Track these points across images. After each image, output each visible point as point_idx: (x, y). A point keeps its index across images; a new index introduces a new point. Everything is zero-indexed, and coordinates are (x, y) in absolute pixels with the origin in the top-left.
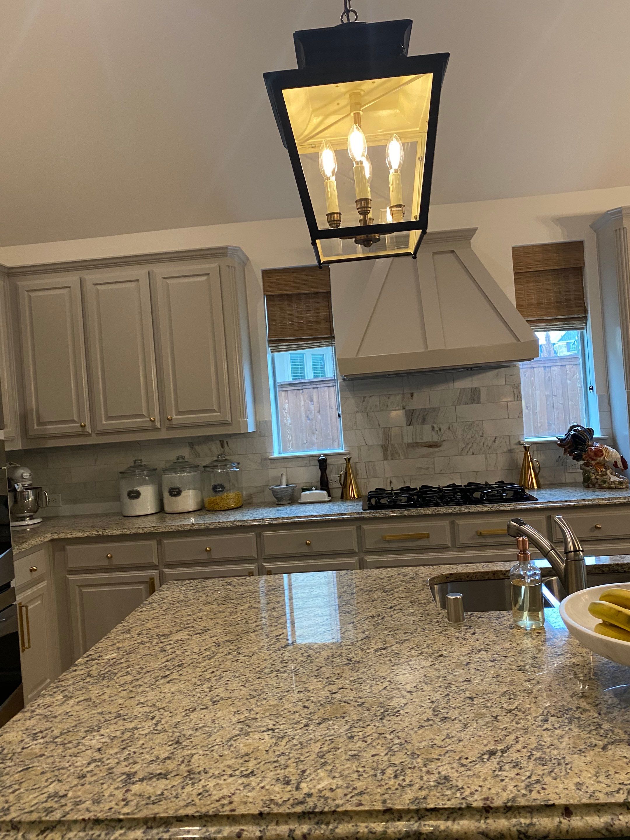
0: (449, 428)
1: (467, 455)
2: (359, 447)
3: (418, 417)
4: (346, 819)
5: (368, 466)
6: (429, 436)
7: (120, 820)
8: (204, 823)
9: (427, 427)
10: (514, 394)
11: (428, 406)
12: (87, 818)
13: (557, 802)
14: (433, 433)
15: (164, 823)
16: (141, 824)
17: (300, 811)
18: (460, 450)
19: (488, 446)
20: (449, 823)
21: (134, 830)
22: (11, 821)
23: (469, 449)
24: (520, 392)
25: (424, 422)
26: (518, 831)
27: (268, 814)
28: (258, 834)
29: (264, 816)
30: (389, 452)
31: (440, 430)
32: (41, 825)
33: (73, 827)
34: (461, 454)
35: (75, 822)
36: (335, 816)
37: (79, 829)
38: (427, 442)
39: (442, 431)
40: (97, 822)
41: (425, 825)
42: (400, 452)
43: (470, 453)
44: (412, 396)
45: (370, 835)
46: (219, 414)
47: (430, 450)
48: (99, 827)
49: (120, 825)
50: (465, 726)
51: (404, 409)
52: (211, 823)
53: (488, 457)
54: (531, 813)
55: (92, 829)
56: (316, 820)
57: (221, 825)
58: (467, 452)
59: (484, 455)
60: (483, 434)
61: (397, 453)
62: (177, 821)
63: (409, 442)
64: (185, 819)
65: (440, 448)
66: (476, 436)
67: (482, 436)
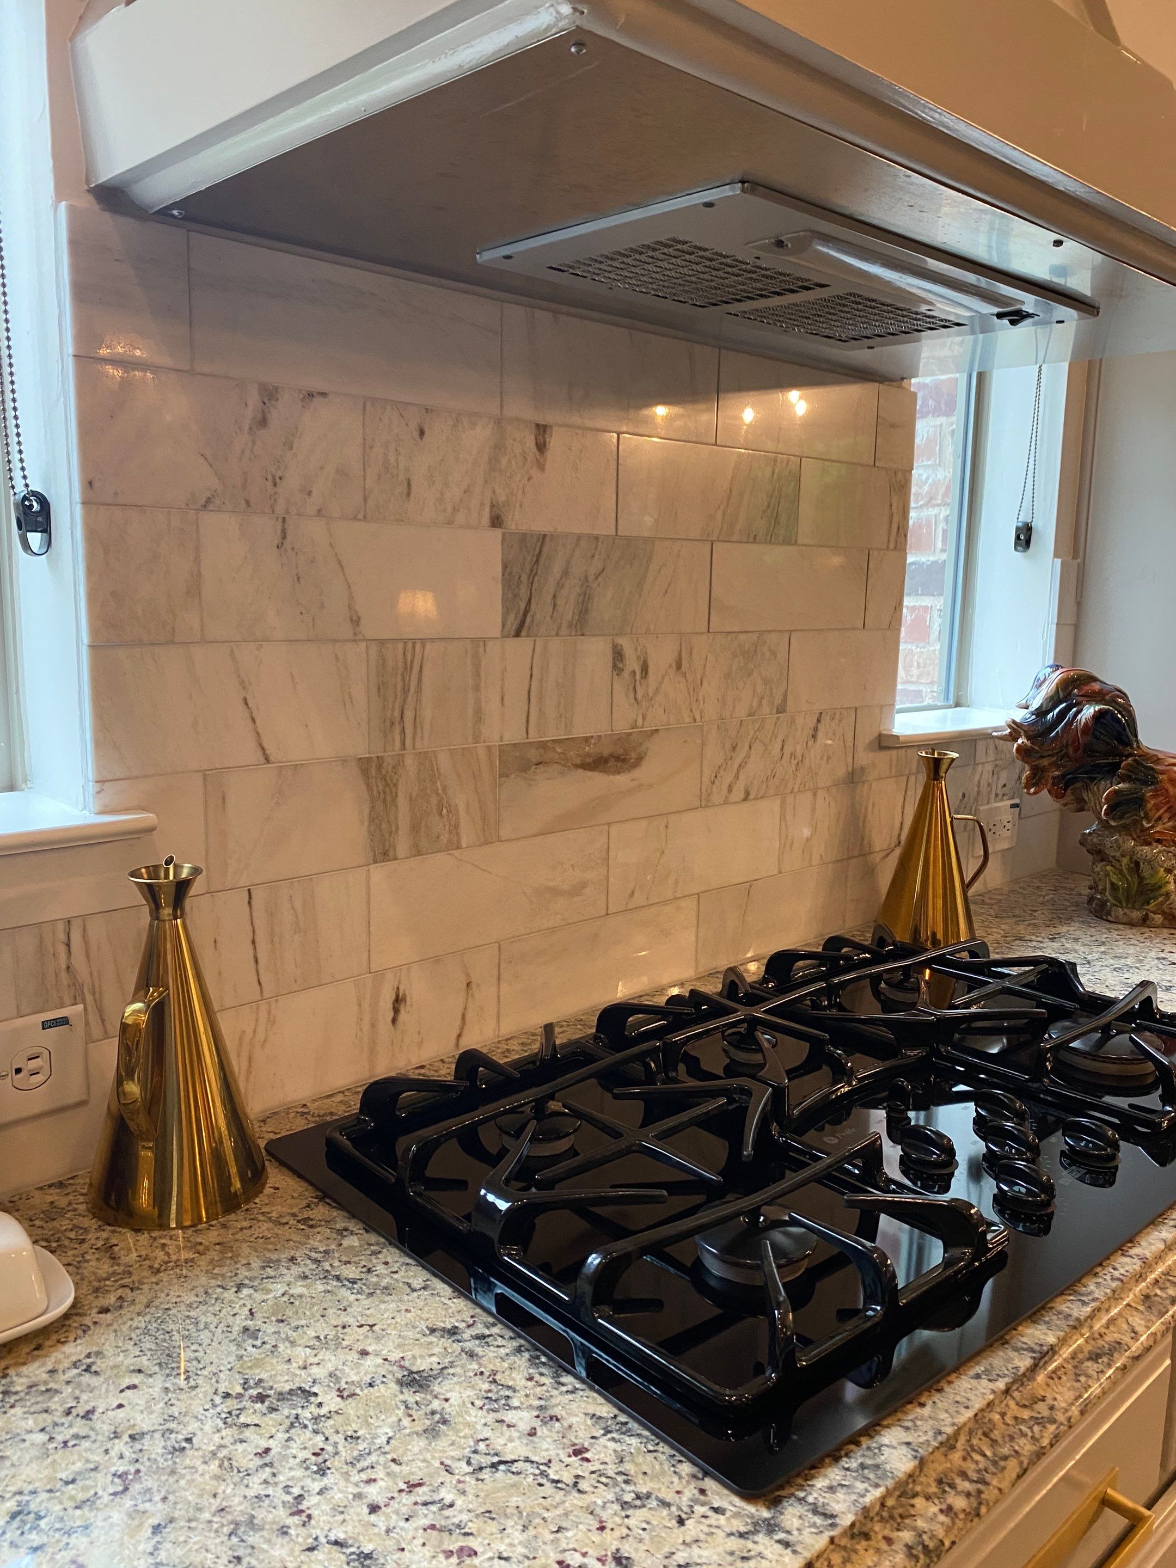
0: (678, 664)
1: (726, 802)
2: (213, 781)
3: (560, 585)
5: (270, 913)
6: (596, 706)
9: (595, 653)
10: (893, 516)
11: (606, 526)
14: (617, 687)
18: (706, 780)
19: (791, 755)
23: (737, 777)
24: (905, 510)
25: (582, 618)
31: (644, 668)
34: (705, 801)
38: (587, 740)
39: (652, 680)
42: (460, 799)
43: (740, 793)
44: (541, 447)
47: (598, 782)
51: (496, 522)
53: (789, 810)
58: (730, 787)
59: (777, 805)
60: (785, 698)
61: (444, 808)
63: (509, 738)
65: (636, 773)
66: (766, 709)
67: (781, 710)
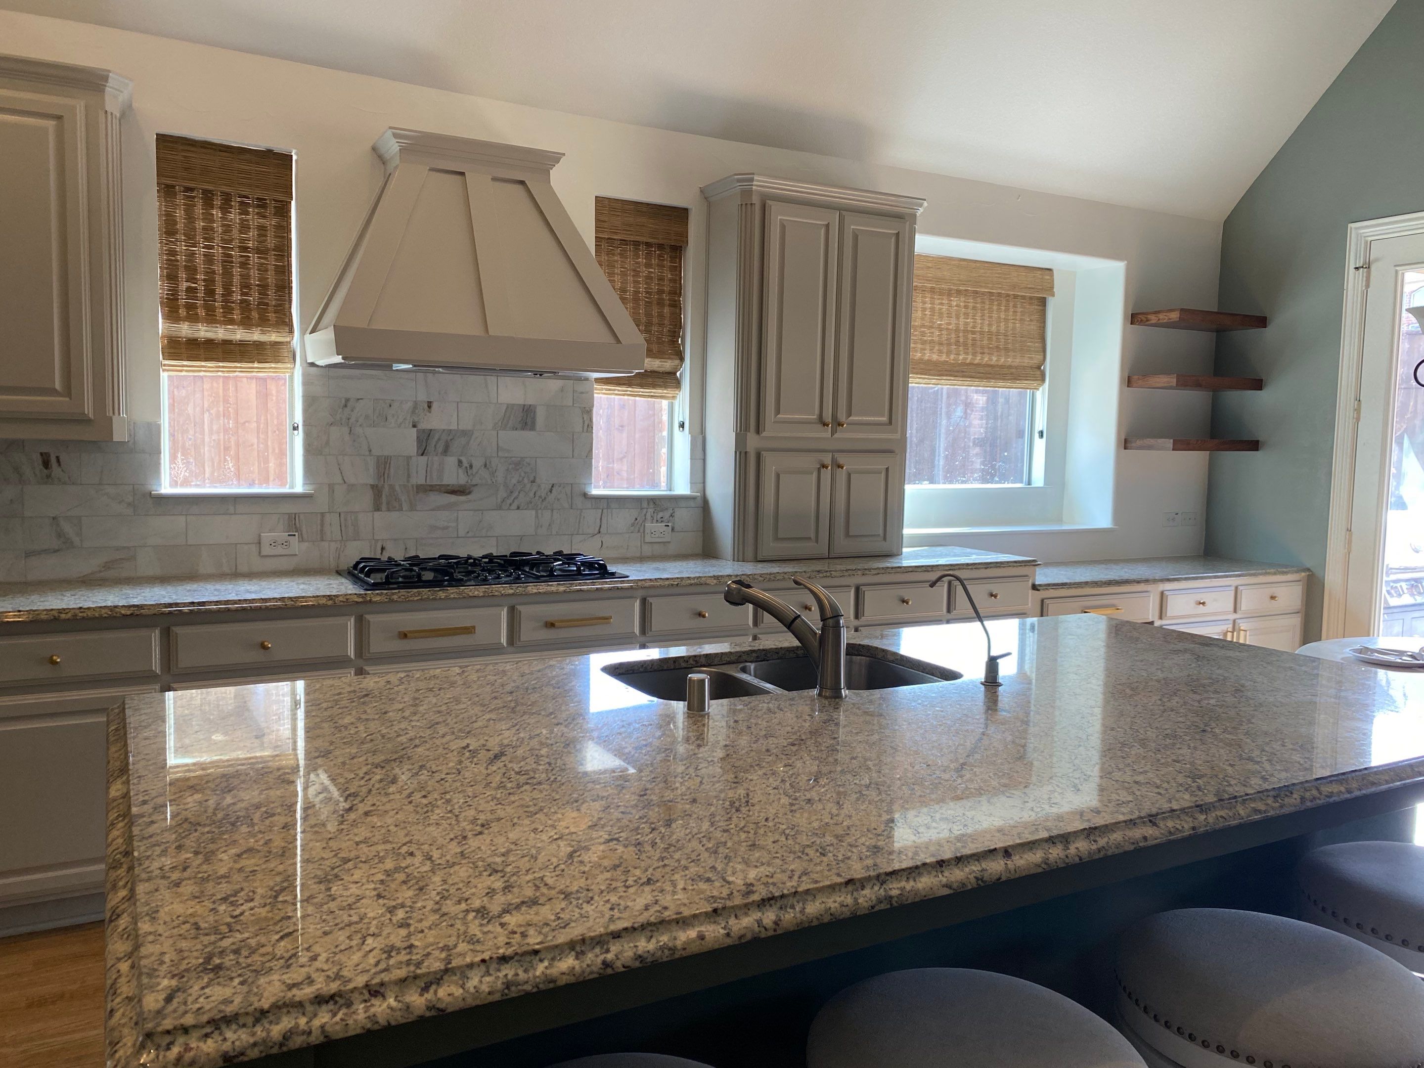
0: (485, 466)
1: (509, 509)
2: (331, 487)
3: (437, 442)
4: (810, 898)
5: (346, 520)
6: (452, 476)
7: (536, 952)
8: (649, 934)
9: (451, 461)
10: (584, 422)
11: (454, 427)
12: (487, 958)
13: (997, 846)
14: (460, 471)
15: (598, 943)
16: (568, 951)
17: (759, 899)
18: (499, 500)
19: (540, 497)
20: (912, 883)
21: (560, 959)
22: (367, 986)
23: (513, 501)
24: (591, 420)
25: (446, 451)
26: (975, 877)
27: (724, 908)
28: (722, 931)
29: (719, 912)
30: (384, 496)
31: (471, 467)
32: (417, 982)
33: (471, 973)
34: (499, 508)
35: (471, 966)
36: (798, 897)
37: (479, 975)
38: (448, 485)
39: (474, 470)
40: (504, 959)
41: (890, 889)
42: (403, 498)
43: (514, 506)
44: (429, 407)
45: (844, 909)
46: (67, 399)
47: (453, 498)
48: (507, 966)
49: (538, 958)
50: (838, 803)
51: (414, 426)
52: (658, 931)
53: (540, 515)
54: (978, 860)
55: (499, 970)
56: (778, 905)
57: (671, 932)
58: (510, 505)
59: (534, 512)
60: (535, 478)
61: (398, 500)
62: (614, 938)
63: (419, 483)
64: (623, 934)
65: (469, 496)
66: (526, 481)
67: (533, 482)
